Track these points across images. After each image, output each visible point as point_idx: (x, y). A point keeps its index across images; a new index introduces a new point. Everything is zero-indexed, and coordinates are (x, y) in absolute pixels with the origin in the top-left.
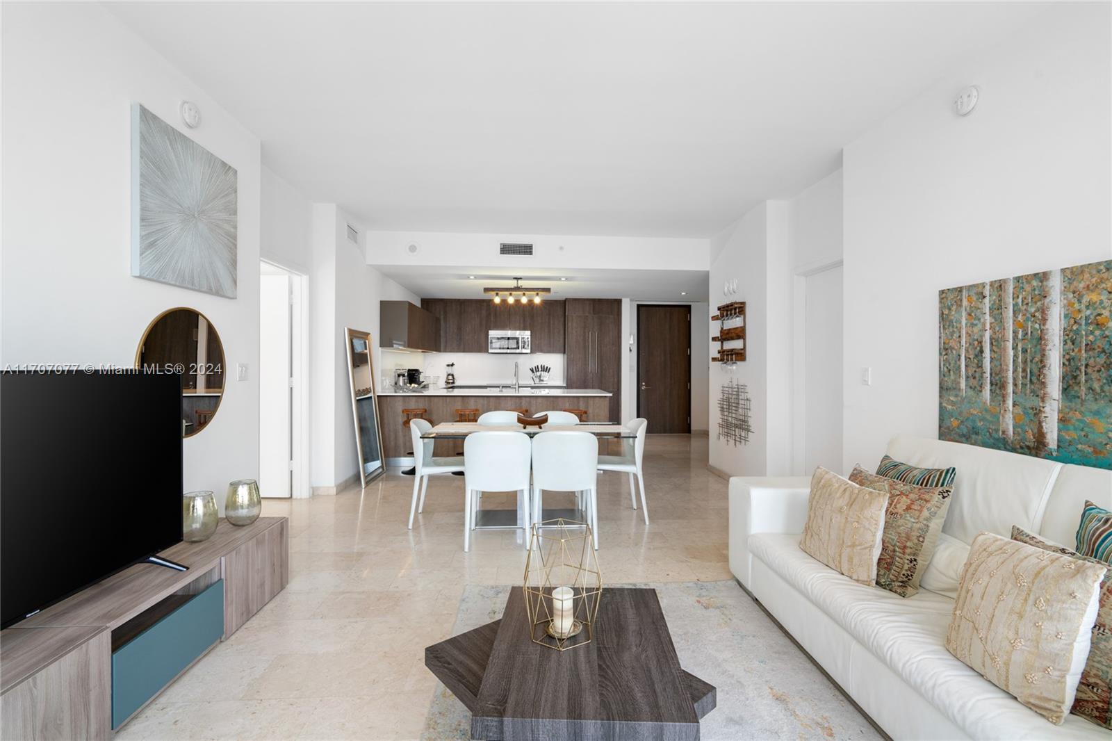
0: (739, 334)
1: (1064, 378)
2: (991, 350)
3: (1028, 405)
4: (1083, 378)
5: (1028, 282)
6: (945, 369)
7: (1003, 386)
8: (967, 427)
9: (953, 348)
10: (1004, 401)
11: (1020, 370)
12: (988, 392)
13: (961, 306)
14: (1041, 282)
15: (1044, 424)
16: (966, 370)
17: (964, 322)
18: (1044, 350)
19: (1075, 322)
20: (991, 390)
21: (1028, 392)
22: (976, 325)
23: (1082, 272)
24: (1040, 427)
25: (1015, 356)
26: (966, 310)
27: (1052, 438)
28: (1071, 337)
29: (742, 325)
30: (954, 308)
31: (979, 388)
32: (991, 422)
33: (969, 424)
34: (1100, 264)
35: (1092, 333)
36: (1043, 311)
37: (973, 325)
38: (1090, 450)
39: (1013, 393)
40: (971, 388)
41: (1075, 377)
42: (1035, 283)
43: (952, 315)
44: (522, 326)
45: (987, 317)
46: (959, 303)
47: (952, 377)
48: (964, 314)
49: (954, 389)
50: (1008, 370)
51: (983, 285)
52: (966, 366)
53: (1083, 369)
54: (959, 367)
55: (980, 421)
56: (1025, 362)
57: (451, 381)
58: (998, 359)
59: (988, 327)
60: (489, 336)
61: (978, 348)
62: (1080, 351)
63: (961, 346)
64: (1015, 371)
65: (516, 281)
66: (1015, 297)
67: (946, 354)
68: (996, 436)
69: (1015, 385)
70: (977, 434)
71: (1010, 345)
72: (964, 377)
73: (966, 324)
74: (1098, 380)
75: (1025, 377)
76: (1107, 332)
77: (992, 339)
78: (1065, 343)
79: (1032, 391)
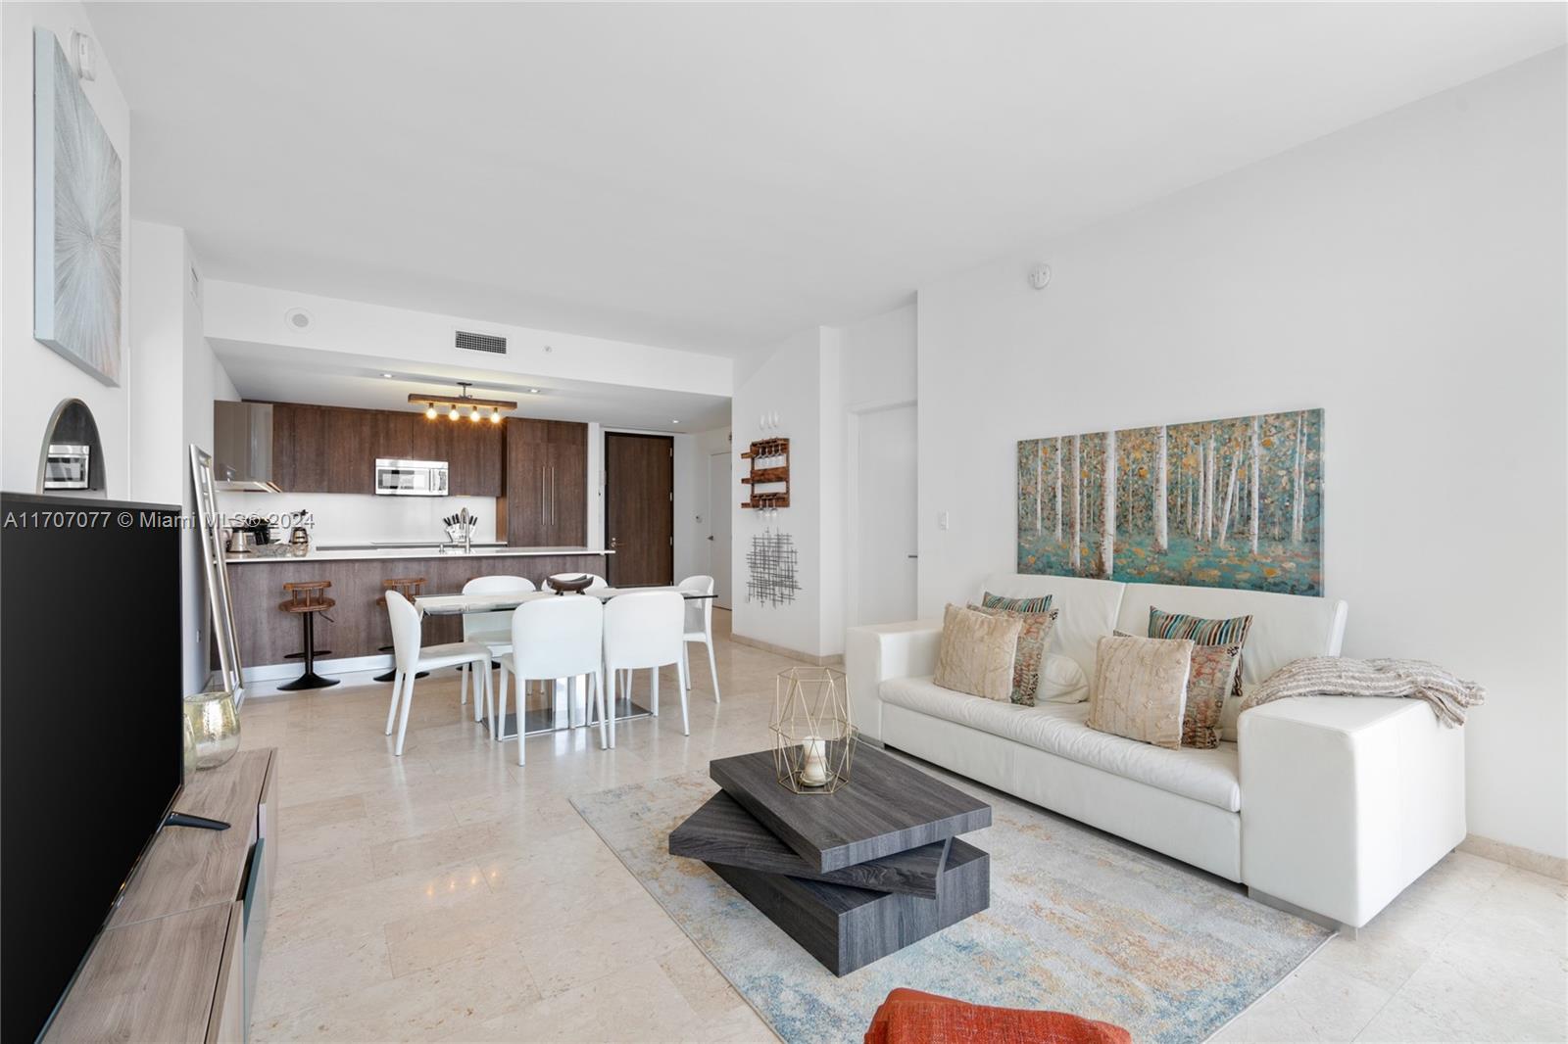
0: (782, 475)
1: (1117, 517)
2: (1063, 495)
3: (1092, 540)
4: (1130, 517)
5: (1091, 440)
6: (1023, 512)
7: (1072, 526)
8: (1042, 562)
9: (1030, 494)
10: (1073, 538)
11: (1085, 512)
12: (1060, 531)
13: (1037, 456)
14: (1101, 440)
15: (1103, 555)
16: (1042, 513)
17: (1040, 470)
18: (1103, 495)
19: (1125, 474)
20: (1062, 529)
21: (1091, 529)
22: (1050, 473)
23: (1130, 435)
24: (1101, 557)
25: (1082, 500)
26: (1041, 460)
27: (1109, 564)
28: (1122, 487)
29: (785, 465)
30: (1031, 457)
31: (1052, 528)
32: (1063, 556)
33: (1045, 560)
34: (1141, 430)
35: (1137, 482)
36: (1103, 463)
37: (1048, 473)
38: (1136, 572)
39: (1080, 531)
40: (1046, 528)
41: (1125, 517)
42: (1097, 441)
43: (1029, 464)
44: (433, 453)
45: (1059, 467)
46: (1035, 453)
47: (1030, 519)
48: (1040, 463)
49: (1031, 529)
50: (1076, 512)
51: (1056, 439)
52: (1042, 509)
53: (1131, 509)
54: (1036, 510)
55: (1054, 556)
56: (1089, 505)
57: (302, 540)
58: (1068, 503)
59: (1060, 475)
60: (377, 469)
61: (1052, 494)
62: (1128, 496)
63: (1037, 491)
64: (1081, 512)
65: (461, 388)
66: (1082, 452)
67: (1024, 499)
68: (1068, 567)
69: (1082, 524)
70: (1051, 567)
71: (1077, 490)
72: (1040, 519)
73: (1042, 472)
74: (1141, 518)
75: (1089, 518)
76: (1147, 483)
77: (1063, 485)
78: (1118, 490)
79: (1095, 529)
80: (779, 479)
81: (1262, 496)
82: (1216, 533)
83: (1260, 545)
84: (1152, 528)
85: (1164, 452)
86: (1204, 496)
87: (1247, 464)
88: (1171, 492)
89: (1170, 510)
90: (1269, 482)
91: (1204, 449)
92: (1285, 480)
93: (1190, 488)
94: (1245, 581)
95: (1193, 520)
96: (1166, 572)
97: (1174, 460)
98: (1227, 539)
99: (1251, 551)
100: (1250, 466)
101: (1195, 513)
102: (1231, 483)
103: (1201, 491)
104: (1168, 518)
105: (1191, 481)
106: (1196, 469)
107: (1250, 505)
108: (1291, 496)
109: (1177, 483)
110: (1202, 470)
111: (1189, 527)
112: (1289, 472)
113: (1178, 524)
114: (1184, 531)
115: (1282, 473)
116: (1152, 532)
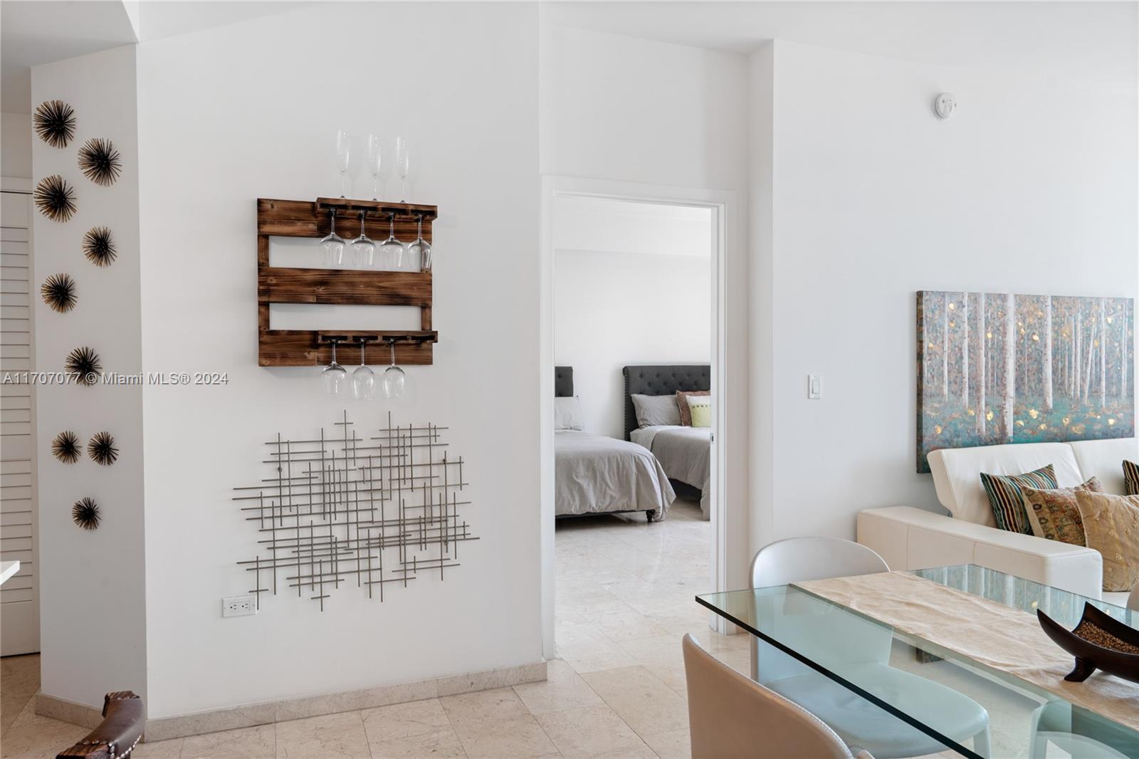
1: (1016, 380)
2: (969, 357)
3: (995, 404)
4: (1026, 380)
5: (995, 300)
6: (930, 375)
7: (978, 390)
8: (950, 431)
9: (937, 353)
10: (979, 403)
11: (990, 374)
12: (967, 395)
13: (944, 311)
14: (1003, 302)
15: (1005, 418)
16: (949, 375)
17: (946, 328)
18: (1005, 358)
19: (1022, 338)
20: (969, 394)
21: (995, 393)
22: (957, 332)
23: (1026, 300)
24: (1003, 421)
25: (987, 362)
26: (948, 316)
27: (1010, 431)
28: (1020, 350)
30: (937, 312)
31: (959, 393)
32: (969, 423)
33: (952, 429)
34: (1033, 296)
36: (1004, 325)
37: (954, 332)
38: (1030, 432)
39: (986, 394)
40: (953, 393)
41: (1022, 379)
42: (999, 302)
43: (936, 319)
45: (966, 325)
46: (942, 308)
47: (936, 384)
48: (946, 319)
49: (938, 395)
50: (982, 375)
51: (963, 295)
52: (949, 372)
53: (1026, 372)
54: (943, 373)
55: (961, 423)
56: (993, 368)
58: (974, 365)
59: (966, 335)
61: (959, 354)
62: (1025, 359)
63: (944, 351)
64: (986, 376)
66: (986, 312)
67: (930, 360)
68: (974, 435)
69: (987, 387)
70: (958, 436)
71: (983, 352)
72: (947, 383)
73: (949, 330)
74: (1034, 381)
75: (993, 381)
76: (1038, 347)
77: (969, 346)
78: (1017, 353)
79: (998, 392)
80: (404, 301)
81: (1107, 363)
82: (1082, 391)
83: (1107, 401)
84: (1042, 390)
85: (1049, 320)
86: (1075, 361)
87: (1098, 337)
88: (1054, 358)
89: (1054, 372)
90: (1110, 352)
91: (1075, 321)
92: (1118, 350)
93: (1067, 353)
94: (1099, 431)
95: (1068, 382)
96: (1052, 429)
97: (1056, 328)
98: (1089, 396)
99: (1102, 406)
100: (1100, 337)
101: (1070, 376)
102: (1091, 352)
103: (1073, 356)
104: (1053, 381)
105: (1067, 347)
106: (1070, 336)
107: (1101, 369)
108: (1121, 363)
109: (1058, 349)
110: (1073, 338)
111: (1066, 387)
112: (1120, 345)
113: (1059, 386)
114: (1063, 392)
115: (1116, 344)
116: (1041, 394)
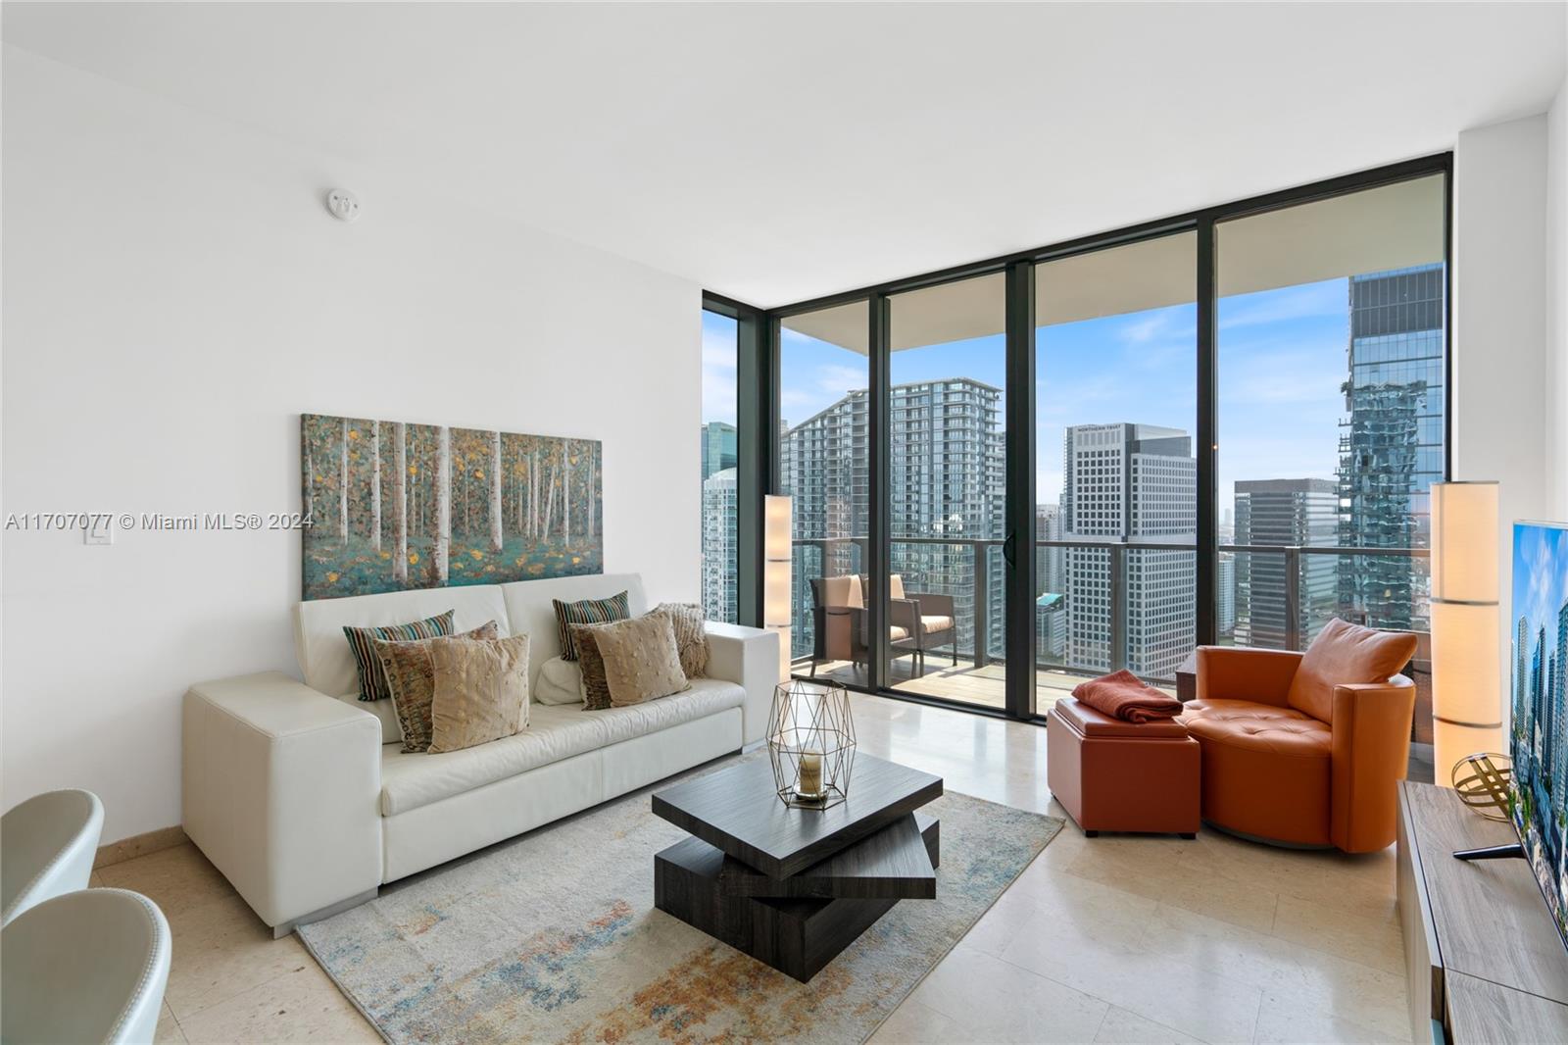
1: (453, 520)
2: (382, 493)
3: (422, 545)
4: (467, 519)
5: (422, 432)
6: (317, 513)
7: (396, 530)
8: (350, 578)
9: (330, 489)
10: (397, 544)
11: (414, 513)
12: (379, 537)
13: (341, 440)
14: (433, 434)
15: (437, 561)
16: (349, 514)
17: (345, 459)
18: (436, 495)
19: (461, 474)
20: (382, 535)
21: (422, 533)
22: (363, 464)
23: (465, 435)
24: (434, 563)
25: (409, 500)
26: (348, 445)
27: (444, 572)
28: (457, 486)
30: (329, 440)
31: (367, 533)
32: (381, 568)
33: (354, 575)
34: (476, 431)
35: (472, 483)
36: (435, 460)
37: (358, 464)
38: (473, 574)
39: (408, 535)
40: (356, 534)
41: (461, 519)
42: (427, 434)
43: (327, 449)
45: (377, 457)
46: (338, 435)
47: (328, 523)
48: (345, 450)
49: (331, 536)
50: (401, 514)
51: (372, 423)
52: (349, 509)
53: (467, 511)
54: (339, 510)
55: (369, 568)
56: (418, 505)
58: (390, 501)
59: (378, 468)
61: (366, 490)
62: (464, 497)
63: (341, 486)
64: (408, 514)
66: (408, 444)
67: (318, 495)
68: (389, 581)
69: (409, 527)
70: (365, 583)
71: (403, 488)
72: (346, 523)
73: (349, 462)
74: (478, 520)
75: (418, 520)
76: (482, 485)
77: (382, 481)
78: (454, 491)
79: (426, 532)
81: (571, 502)
82: (541, 531)
83: (570, 539)
84: (488, 529)
85: (498, 457)
86: (532, 500)
87: (560, 476)
88: (504, 495)
89: (504, 511)
90: (574, 491)
91: (531, 459)
92: (584, 490)
93: (521, 492)
94: (561, 570)
95: (523, 521)
96: (502, 570)
97: (507, 466)
98: (548, 536)
99: (565, 545)
100: (563, 477)
101: (525, 515)
102: (551, 491)
103: (530, 495)
104: (503, 520)
105: (521, 486)
106: (525, 475)
107: (563, 509)
108: (587, 502)
109: (510, 487)
110: (530, 477)
111: (521, 527)
112: (586, 485)
113: (511, 525)
114: (517, 532)
115: (582, 485)
116: (488, 534)
